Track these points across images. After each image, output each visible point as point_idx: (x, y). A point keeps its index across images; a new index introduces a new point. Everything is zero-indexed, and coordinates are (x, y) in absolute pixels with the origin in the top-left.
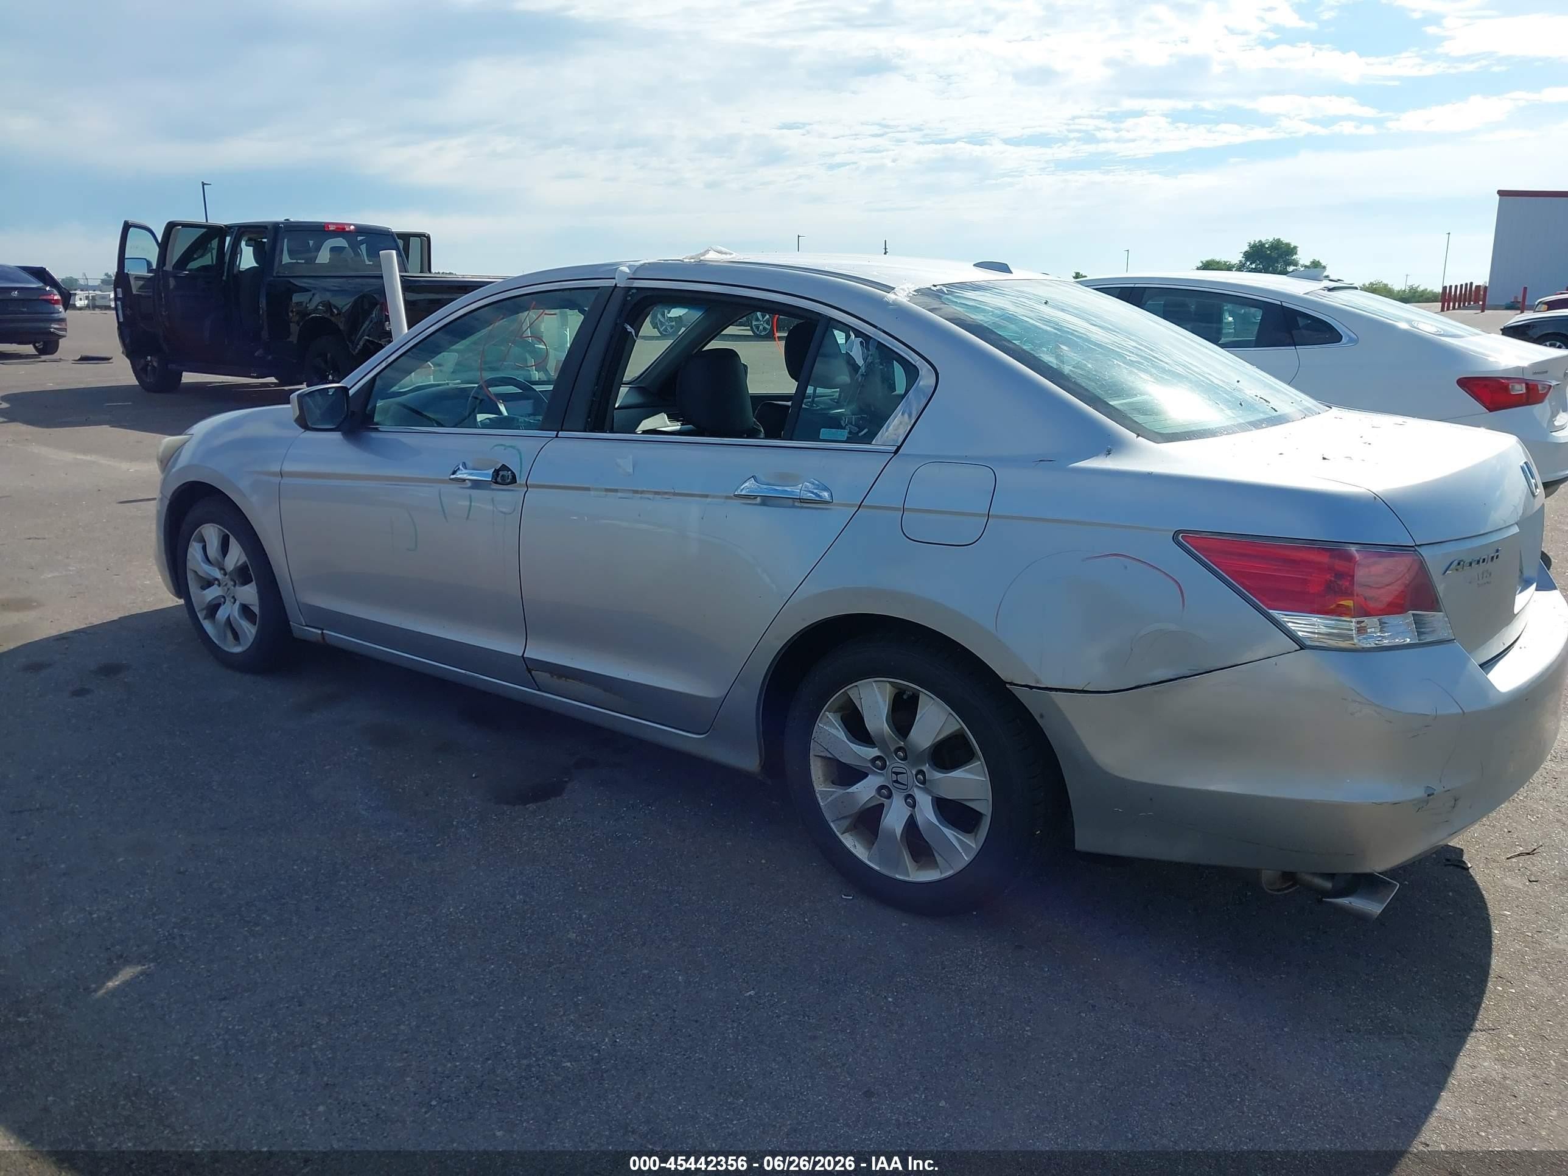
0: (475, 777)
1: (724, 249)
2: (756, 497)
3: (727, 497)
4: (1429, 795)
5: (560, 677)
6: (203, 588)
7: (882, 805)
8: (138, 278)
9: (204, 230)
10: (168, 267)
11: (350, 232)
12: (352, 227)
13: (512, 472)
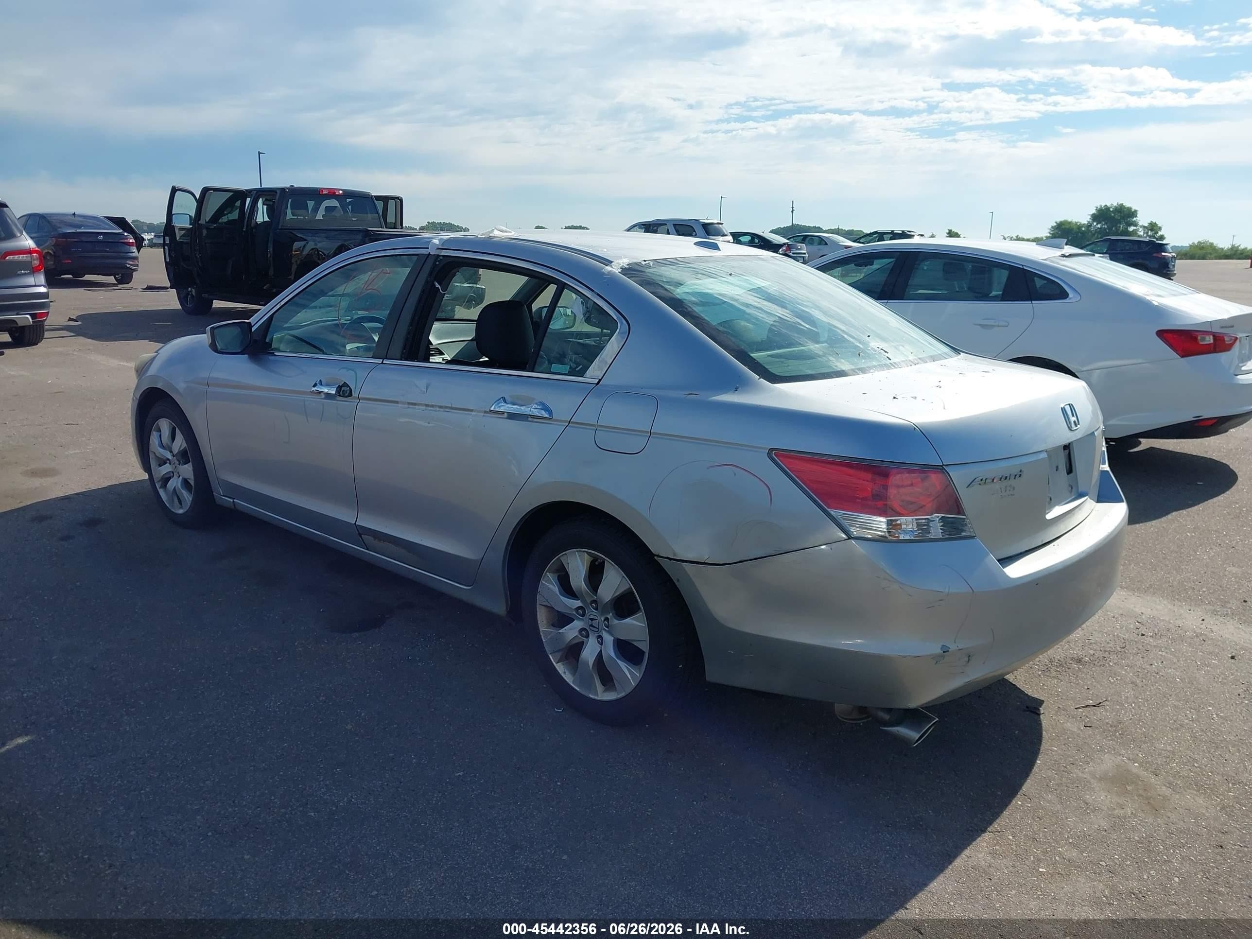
0: (323, 611)
1: (504, 228)
2: (503, 413)
3: (485, 412)
4: (944, 652)
5: (380, 540)
6: (160, 465)
7: (583, 643)
8: (181, 229)
9: (232, 193)
10: (202, 222)
11: (338, 195)
12: (341, 192)
13: (350, 389)
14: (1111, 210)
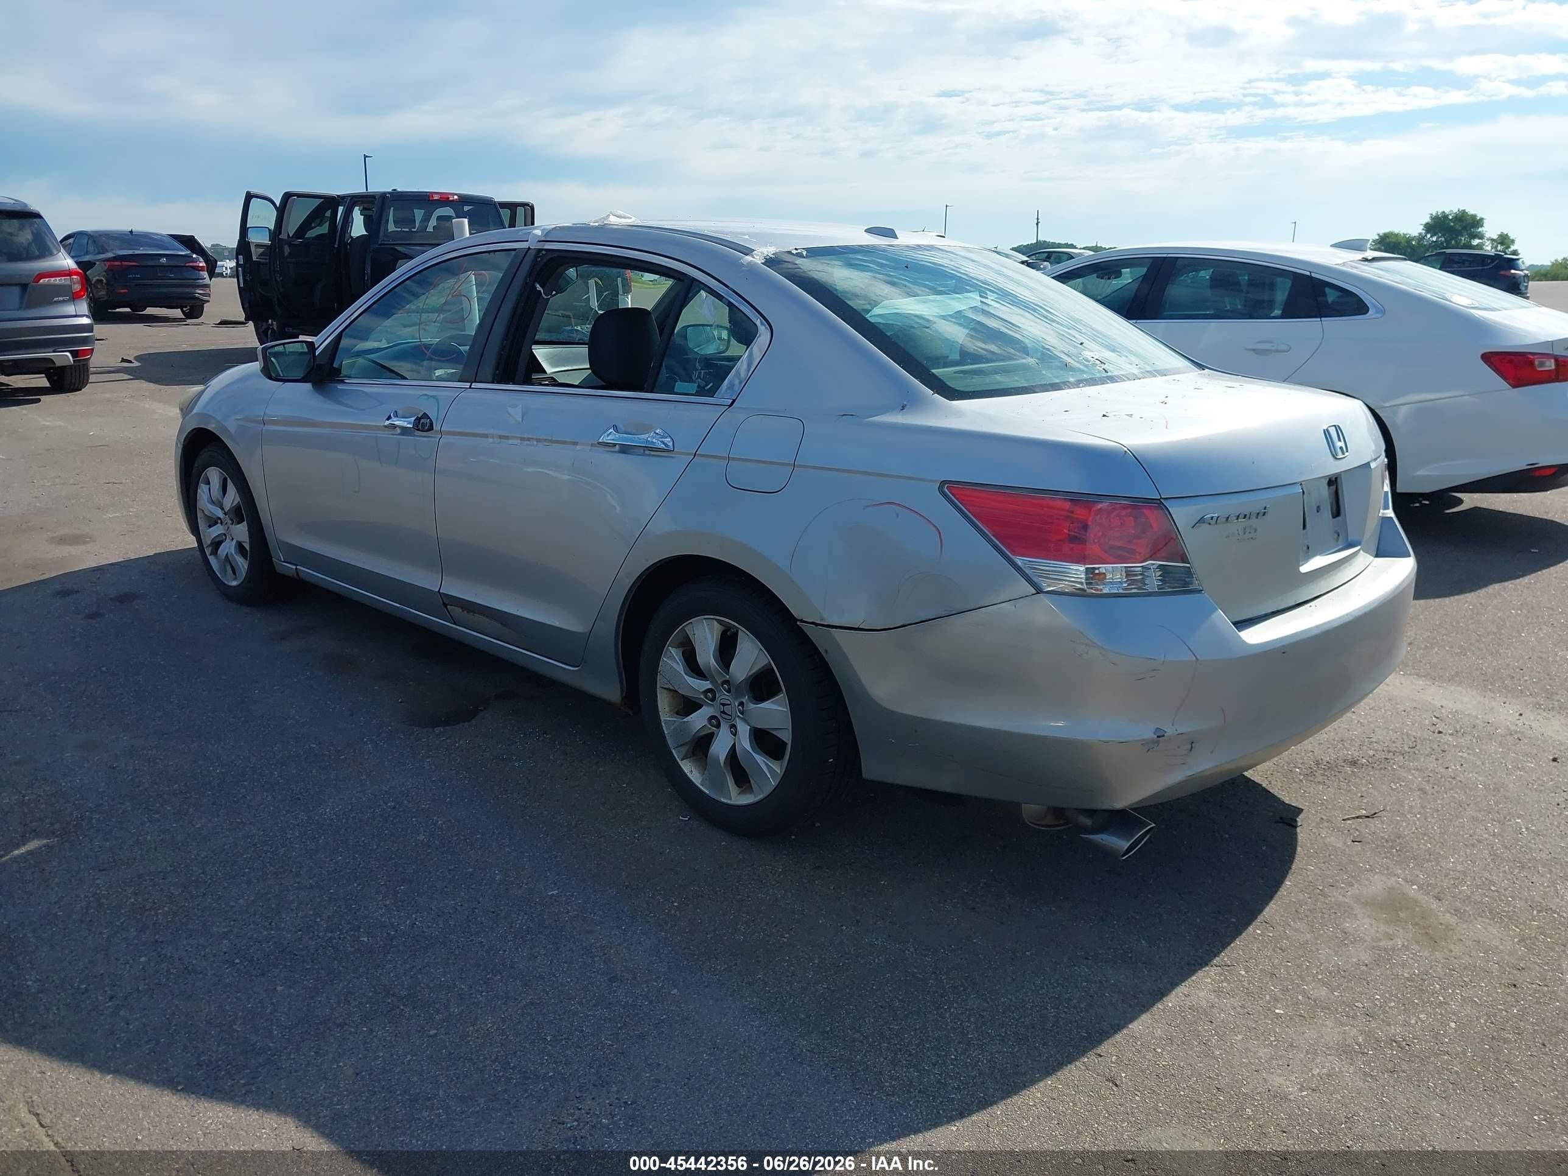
0: (401, 702)
2: (615, 445)
3: (592, 445)
4: (1158, 737)
5: (469, 611)
6: (210, 527)
7: (712, 734)
8: (258, 246)
9: (322, 200)
10: (283, 236)
11: (453, 201)
12: (456, 197)
13: (431, 420)
14: (1450, 217)
